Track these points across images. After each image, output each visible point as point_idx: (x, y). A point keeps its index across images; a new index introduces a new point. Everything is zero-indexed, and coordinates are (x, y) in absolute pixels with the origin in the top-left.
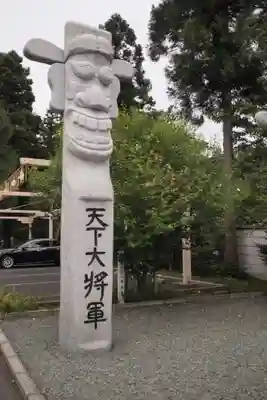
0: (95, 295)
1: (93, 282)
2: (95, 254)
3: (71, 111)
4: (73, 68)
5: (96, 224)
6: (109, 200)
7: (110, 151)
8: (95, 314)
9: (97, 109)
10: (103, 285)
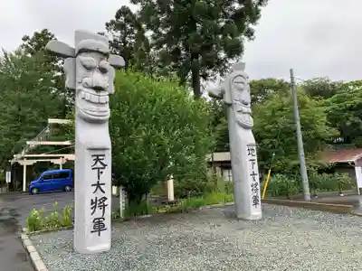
0: (99, 213)
1: (98, 204)
2: (98, 185)
3: (80, 90)
4: (81, 62)
5: (99, 165)
6: (108, 149)
7: (108, 117)
8: (99, 226)
9: (98, 89)
10: (104, 206)
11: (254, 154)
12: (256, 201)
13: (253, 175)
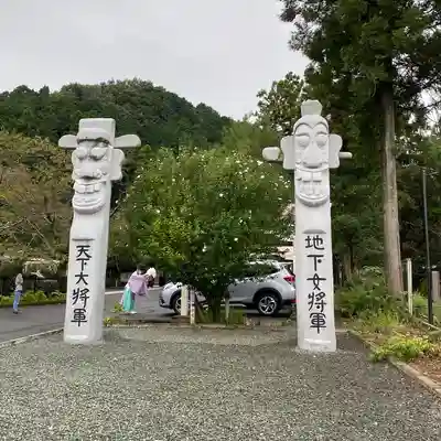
0: (80, 303)
1: (79, 294)
2: (81, 276)
5: (83, 256)
6: (93, 239)
8: (79, 317)
9: (88, 178)
10: (86, 298)
11: (320, 246)
12: (318, 322)
13: (314, 279)
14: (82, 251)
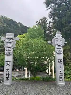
8: (7, 79)
11: (61, 63)
12: (61, 79)
13: (60, 70)
14: (8, 64)
